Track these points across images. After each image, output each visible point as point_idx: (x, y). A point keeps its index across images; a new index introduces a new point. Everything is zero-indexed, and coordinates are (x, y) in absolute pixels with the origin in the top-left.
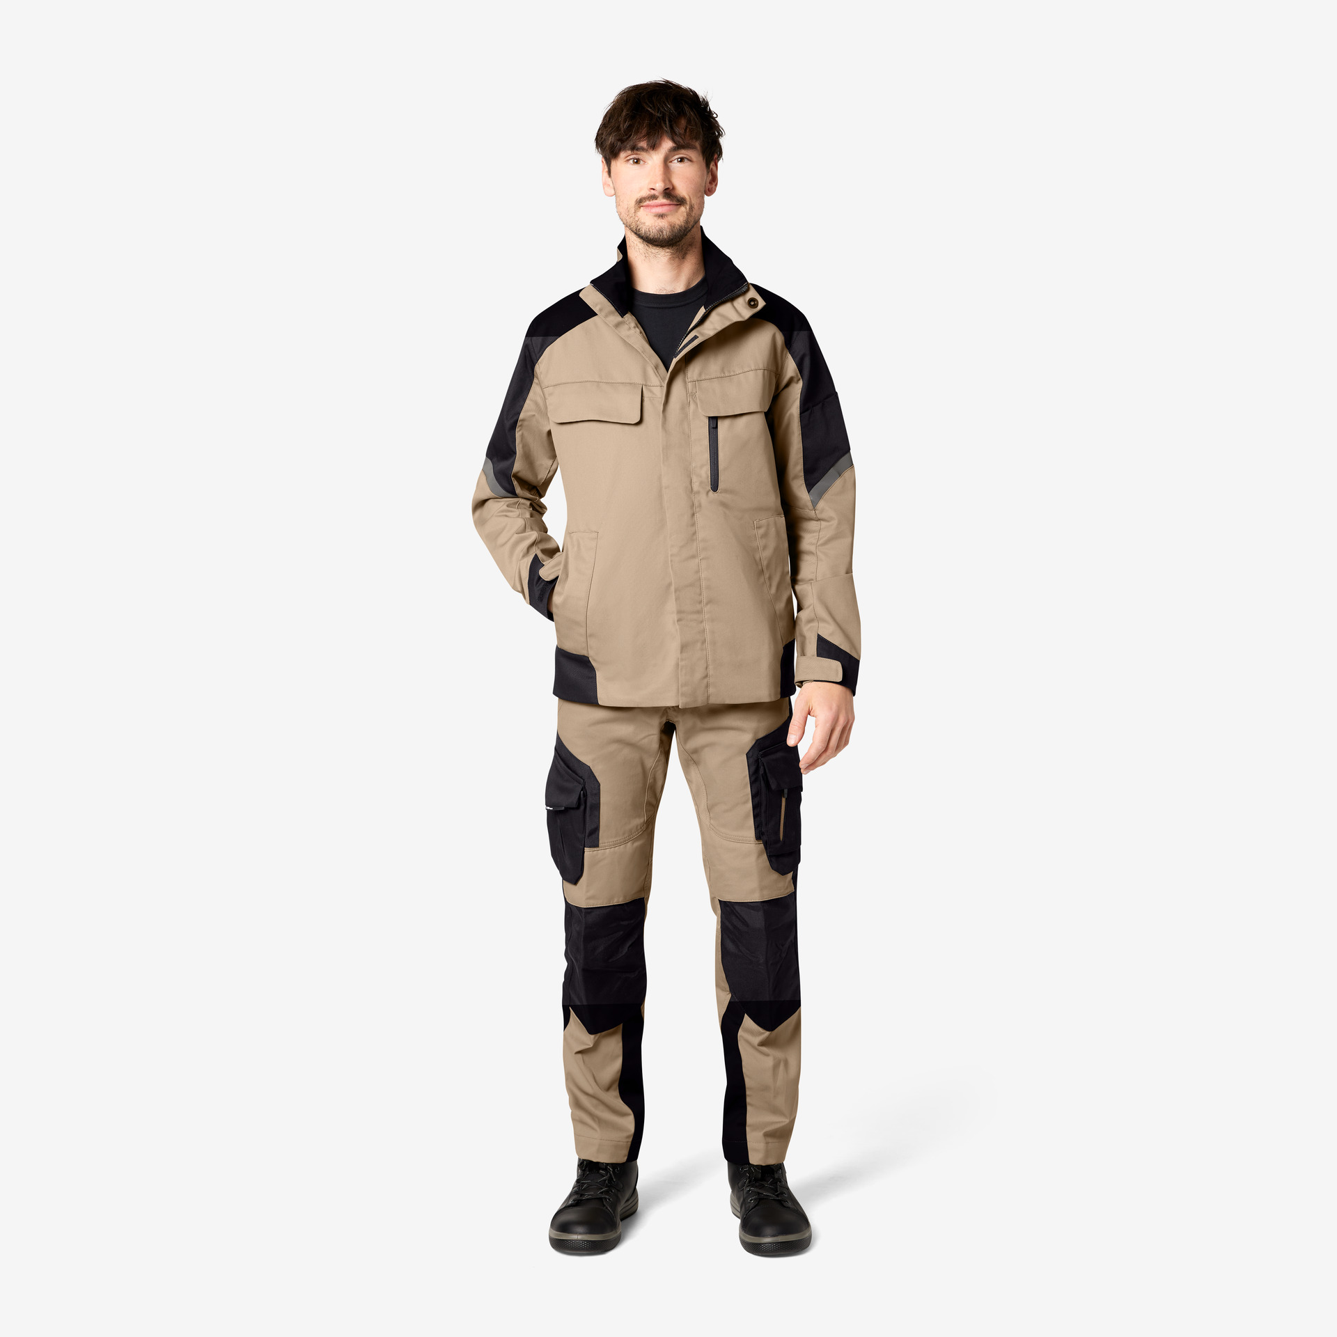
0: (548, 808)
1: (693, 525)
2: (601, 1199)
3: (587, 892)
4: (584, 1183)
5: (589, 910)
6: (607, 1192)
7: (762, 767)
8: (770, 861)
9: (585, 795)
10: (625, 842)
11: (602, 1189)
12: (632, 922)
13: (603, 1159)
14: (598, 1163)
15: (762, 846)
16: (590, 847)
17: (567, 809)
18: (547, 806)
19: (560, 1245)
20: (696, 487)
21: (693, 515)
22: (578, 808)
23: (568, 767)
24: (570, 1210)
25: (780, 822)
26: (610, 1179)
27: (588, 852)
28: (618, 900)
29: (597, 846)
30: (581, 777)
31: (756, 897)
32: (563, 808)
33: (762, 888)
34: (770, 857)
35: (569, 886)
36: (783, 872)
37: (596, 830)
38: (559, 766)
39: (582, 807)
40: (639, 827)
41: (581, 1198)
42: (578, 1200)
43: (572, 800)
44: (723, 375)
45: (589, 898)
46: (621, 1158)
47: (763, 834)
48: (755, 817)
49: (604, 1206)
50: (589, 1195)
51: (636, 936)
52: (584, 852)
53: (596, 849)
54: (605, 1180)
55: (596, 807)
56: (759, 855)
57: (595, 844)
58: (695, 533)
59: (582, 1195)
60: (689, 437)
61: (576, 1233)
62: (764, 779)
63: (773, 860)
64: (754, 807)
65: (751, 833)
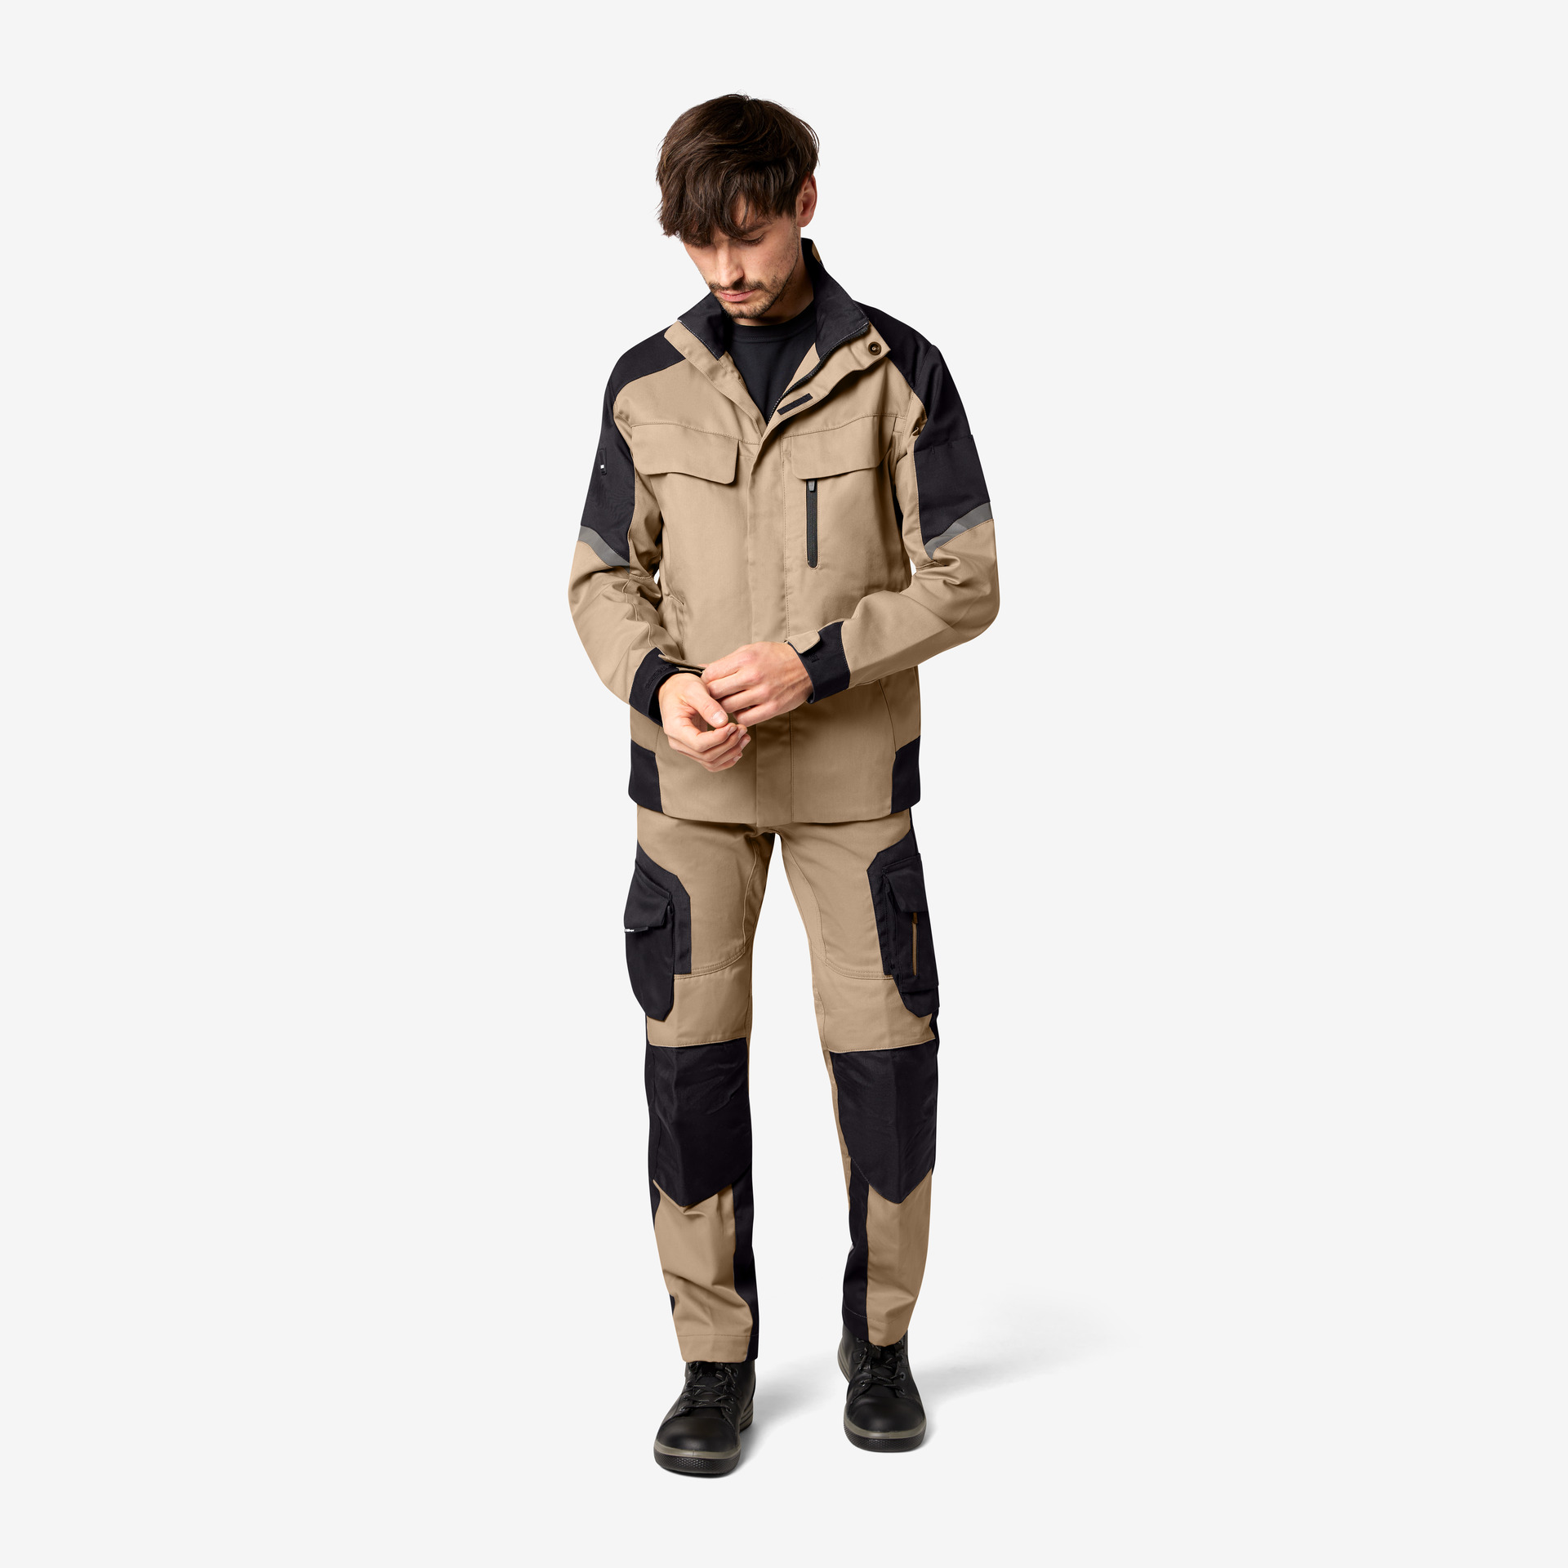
0: (628, 930)
1: (783, 609)
2: (718, 1409)
3: (679, 1028)
4: (698, 1388)
5: (681, 1051)
6: (726, 1400)
7: (887, 885)
8: (904, 1000)
9: (672, 911)
10: (722, 968)
11: (719, 1396)
12: (734, 1066)
13: (720, 1357)
14: (714, 1363)
15: (892, 982)
16: (681, 974)
17: (652, 929)
18: (626, 928)
19: (669, 1463)
20: (788, 563)
21: (783, 597)
22: (664, 926)
23: (651, 879)
24: (682, 1420)
25: (912, 952)
26: (729, 1384)
27: (679, 980)
28: (716, 1038)
29: (690, 973)
30: (667, 890)
31: (886, 1044)
32: (647, 928)
33: (892, 1033)
34: (903, 994)
35: (654, 1022)
36: (918, 1013)
37: (686, 953)
38: (640, 880)
39: (669, 926)
40: (738, 950)
41: (694, 1406)
42: (691, 1408)
43: (657, 917)
44: (825, 428)
45: (681, 1036)
46: (740, 1356)
47: (893, 967)
48: (882, 946)
49: (723, 1417)
50: (703, 1403)
51: (739, 1084)
52: (673, 980)
53: (687, 976)
54: (723, 1386)
55: (686, 925)
56: (889, 993)
57: (687, 970)
58: (784, 620)
59: (694, 1402)
60: (782, 503)
61: (691, 1450)
62: (890, 899)
63: (907, 997)
64: (881, 935)
65: (879, 967)
